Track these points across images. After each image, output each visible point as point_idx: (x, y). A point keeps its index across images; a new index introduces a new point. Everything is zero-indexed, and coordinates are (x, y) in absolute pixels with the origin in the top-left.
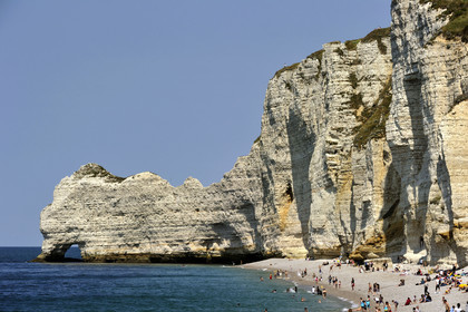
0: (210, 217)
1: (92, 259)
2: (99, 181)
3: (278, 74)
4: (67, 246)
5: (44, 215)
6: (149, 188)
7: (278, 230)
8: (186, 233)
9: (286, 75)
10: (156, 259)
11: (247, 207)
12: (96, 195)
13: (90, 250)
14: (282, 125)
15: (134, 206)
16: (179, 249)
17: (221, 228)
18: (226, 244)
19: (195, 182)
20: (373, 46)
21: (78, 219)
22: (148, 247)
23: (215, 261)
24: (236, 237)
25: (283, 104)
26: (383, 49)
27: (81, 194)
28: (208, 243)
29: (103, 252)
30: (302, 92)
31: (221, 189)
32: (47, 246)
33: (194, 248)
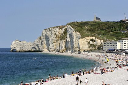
0: (32, 46)
1: (17, 51)
2: (18, 42)
3: (44, 30)
4: (14, 50)
5: (11, 46)
6: (24, 43)
7: (44, 48)
8: (29, 48)
9: (45, 30)
10: (25, 51)
11: (37, 45)
12: (18, 43)
13: (17, 50)
14: (44, 36)
15: (22, 45)
16: (28, 50)
17: (34, 47)
18: (34, 49)
19: (30, 42)
20: (57, 28)
21: (15, 46)
22: (24, 50)
23: (33, 51)
24: (36, 49)
25: (45, 34)
26: (58, 28)
27: (16, 43)
28: (32, 49)
29: (18, 50)
30: (47, 32)
31: (34, 43)
32: (11, 50)
33: (30, 50)
